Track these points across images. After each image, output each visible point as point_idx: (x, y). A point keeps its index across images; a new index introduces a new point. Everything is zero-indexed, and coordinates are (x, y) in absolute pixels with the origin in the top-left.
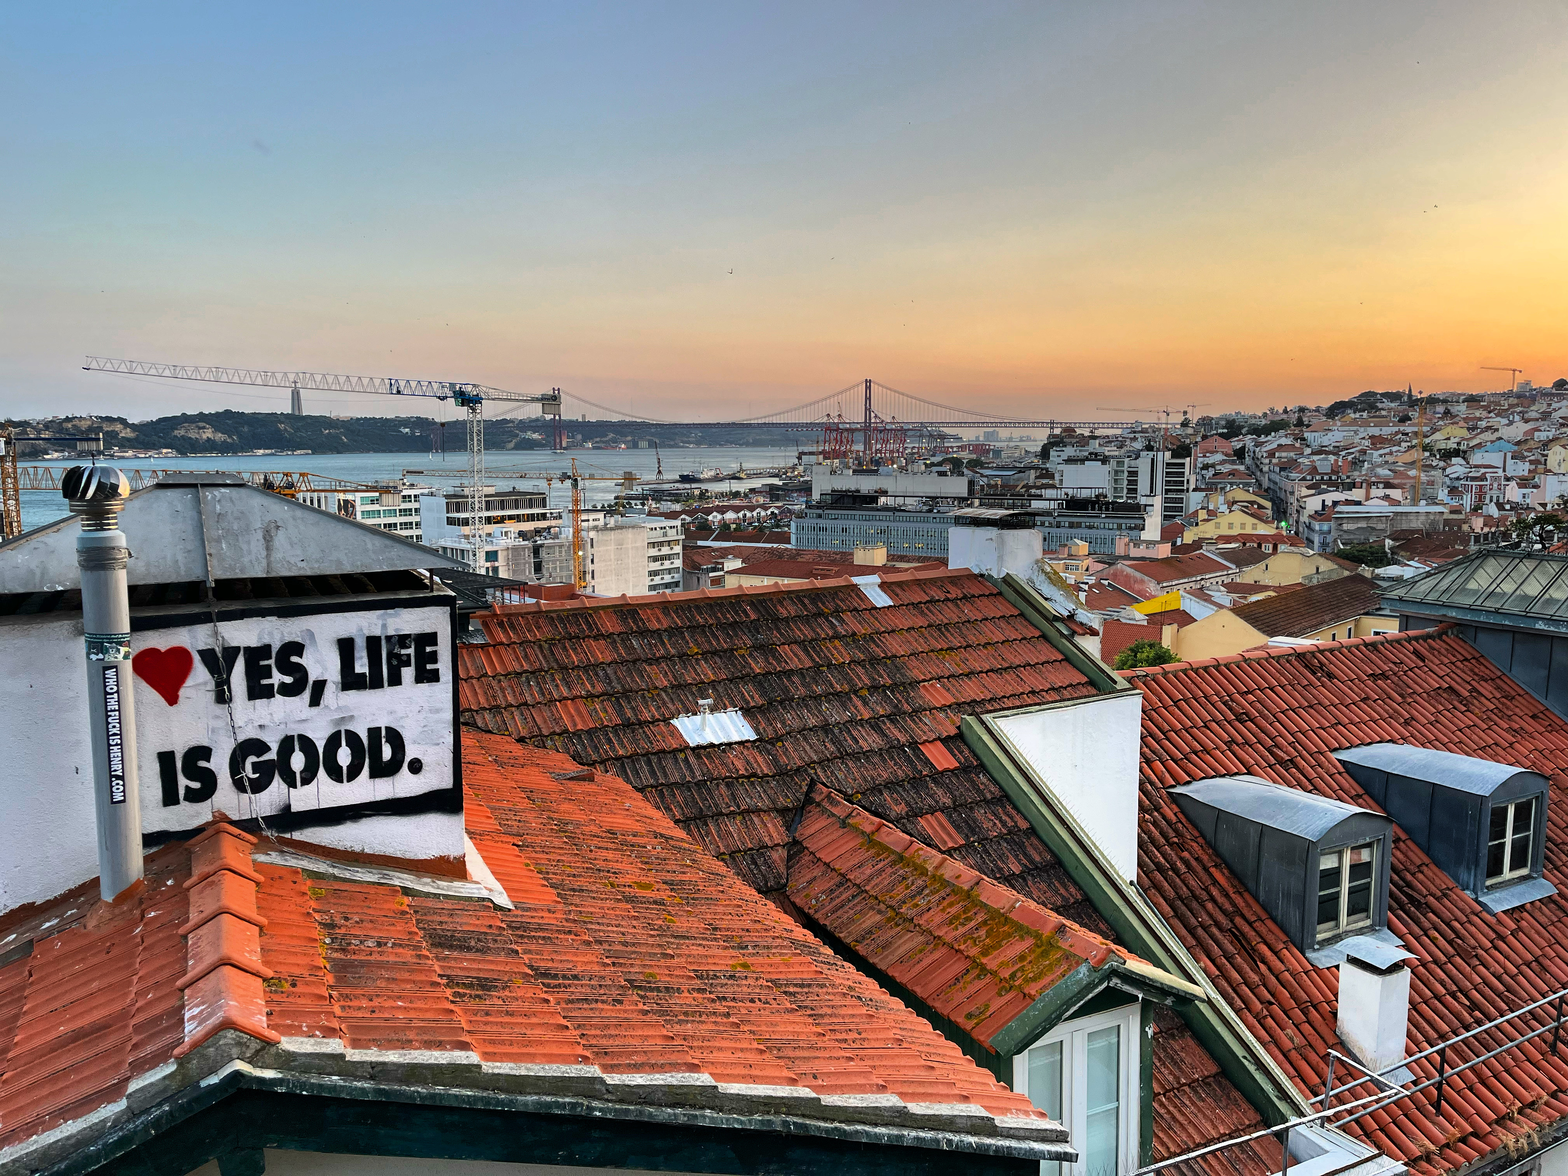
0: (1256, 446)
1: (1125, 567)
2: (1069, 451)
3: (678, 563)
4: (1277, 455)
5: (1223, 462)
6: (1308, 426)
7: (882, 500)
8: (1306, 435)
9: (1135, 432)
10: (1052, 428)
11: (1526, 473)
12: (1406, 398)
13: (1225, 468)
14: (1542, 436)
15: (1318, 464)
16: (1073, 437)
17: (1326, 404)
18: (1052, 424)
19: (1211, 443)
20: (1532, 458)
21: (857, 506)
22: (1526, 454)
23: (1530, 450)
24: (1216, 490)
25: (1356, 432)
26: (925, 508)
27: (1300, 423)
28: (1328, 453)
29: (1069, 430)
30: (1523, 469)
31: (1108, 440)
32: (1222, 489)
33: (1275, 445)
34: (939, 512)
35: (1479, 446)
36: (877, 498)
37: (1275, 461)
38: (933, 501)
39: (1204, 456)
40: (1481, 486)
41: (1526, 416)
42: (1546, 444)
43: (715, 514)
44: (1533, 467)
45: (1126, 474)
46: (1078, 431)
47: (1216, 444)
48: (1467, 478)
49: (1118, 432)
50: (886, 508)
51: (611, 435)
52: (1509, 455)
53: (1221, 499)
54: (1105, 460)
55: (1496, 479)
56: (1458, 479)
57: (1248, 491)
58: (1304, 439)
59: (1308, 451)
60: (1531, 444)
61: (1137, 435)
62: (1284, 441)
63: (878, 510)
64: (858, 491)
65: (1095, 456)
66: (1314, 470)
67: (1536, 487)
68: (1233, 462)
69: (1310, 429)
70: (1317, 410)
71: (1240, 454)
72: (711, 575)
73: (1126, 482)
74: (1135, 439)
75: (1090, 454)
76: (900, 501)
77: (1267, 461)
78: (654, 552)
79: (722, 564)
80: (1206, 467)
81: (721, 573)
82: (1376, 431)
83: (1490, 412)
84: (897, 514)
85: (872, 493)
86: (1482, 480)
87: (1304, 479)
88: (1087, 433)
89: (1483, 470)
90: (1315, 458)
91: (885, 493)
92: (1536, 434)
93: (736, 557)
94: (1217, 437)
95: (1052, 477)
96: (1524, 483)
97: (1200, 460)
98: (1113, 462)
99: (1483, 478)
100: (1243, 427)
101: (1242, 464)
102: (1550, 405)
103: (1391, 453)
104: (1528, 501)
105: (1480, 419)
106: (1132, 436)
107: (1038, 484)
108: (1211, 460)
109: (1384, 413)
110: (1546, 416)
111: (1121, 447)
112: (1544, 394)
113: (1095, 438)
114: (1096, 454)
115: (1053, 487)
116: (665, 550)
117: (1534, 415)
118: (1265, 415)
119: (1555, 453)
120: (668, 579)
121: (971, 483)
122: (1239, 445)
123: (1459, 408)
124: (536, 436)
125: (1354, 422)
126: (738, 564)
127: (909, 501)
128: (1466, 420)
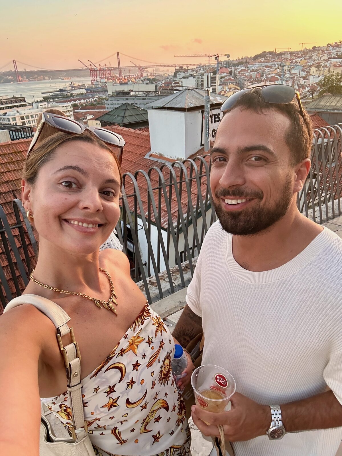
0: (235, 70)
2: (182, 75)
4: (241, 73)
5: (226, 76)
6: (249, 63)
7: (132, 93)
8: (248, 66)
9: (200, 67)
10: (176, 67)
11: (305, 76)
12: (274, 53)
13: (227, 78)
14: (309, 64)
15: (252, 75)
16: (182, 69)
17: (253, 56)
18: (175, 65)
19: (222, 70)
20: (307, 71)
21: (124, 95)
22: (305, 69)
23: (306, 69)
24: (225, 84)
25: (262, 64)
26: (145, 95)
27: (246, 62)
28: (254, 71)
29: (181, 67)
30: (304, 74)
31: (193, 70)
32: (227, 84)
33: (240, 70)
34: (149, 96)
35: (293, 68)
36: (130, 93)
37: (240, 75)
38: (147, 93)
39: (221, 74)
40: (293, 80)
41: (306, 58)
42: (310, 66)
43: (77, 101)
44: (307, 73)
45: (200, 81)
46: (184, 68)
47: (224, 70)
48: (290, 78)
49: (195, 67)
50: (133, 96)
51: (36, 76)
52: (301, 70)
53: (227, 87)
54: (194, 77)
55: (297, 77)
56: (288, 78)
57: (234, 85)
58: (248, 67)
59: (249, 71)
60: (307, 67)
61: (201, 68)
62: (243, 68)
63: (131, 97)
64: (124, 91)
65: (191, 76)
66: (251, 77)
67: (307, 79)
68: (229, 76)
69: (249, 64)
70: (251, 58)
71: (230, 73)
72: (84, 121)
73: (200, 84)
74: (200, 69)
75: (190, 75)
76: (137, 93)
77: (238, 75)
79: (86, 117)
80: (222, 78)
81: (86, 120)
82: (266, 64)
83: (296, 57)
84: (137, 97)
85: (128, 91)
86: (294, 78)
87: (248, 80)
88: (186, 68)
89: (294, 75)
90: (252, 73)
91: (132, 91)
92: (308, 63)
93: (90, 114)
94: (224, 68)
95: (178, 83)
96: (305, 78)
97: (220, 75)
98: (196, 77)
99: (294, 77)
100: (231, 64)
101: (231, 76)
102: (312, 54)
103: (271, 71)
104: (305, 84)
105: (294, 59)
106: (199, 68)
107: (175, 86)
108: (222, 75)
109: (268, 58)
110: (310, 58)
111: (196, 72)
112: (310, 51)
113: (189, 69)
114: (192, 75)
115: (179, 86)
117: (307, 57)
118: (236, 60)
119: (313, 69)
121: (156, 86)
122: (230, 70)
123: (288, 56)
124: (10, 77)
125: (261, 62)
126: (91, 117)
127: (140, 93)
128: (290, 60)
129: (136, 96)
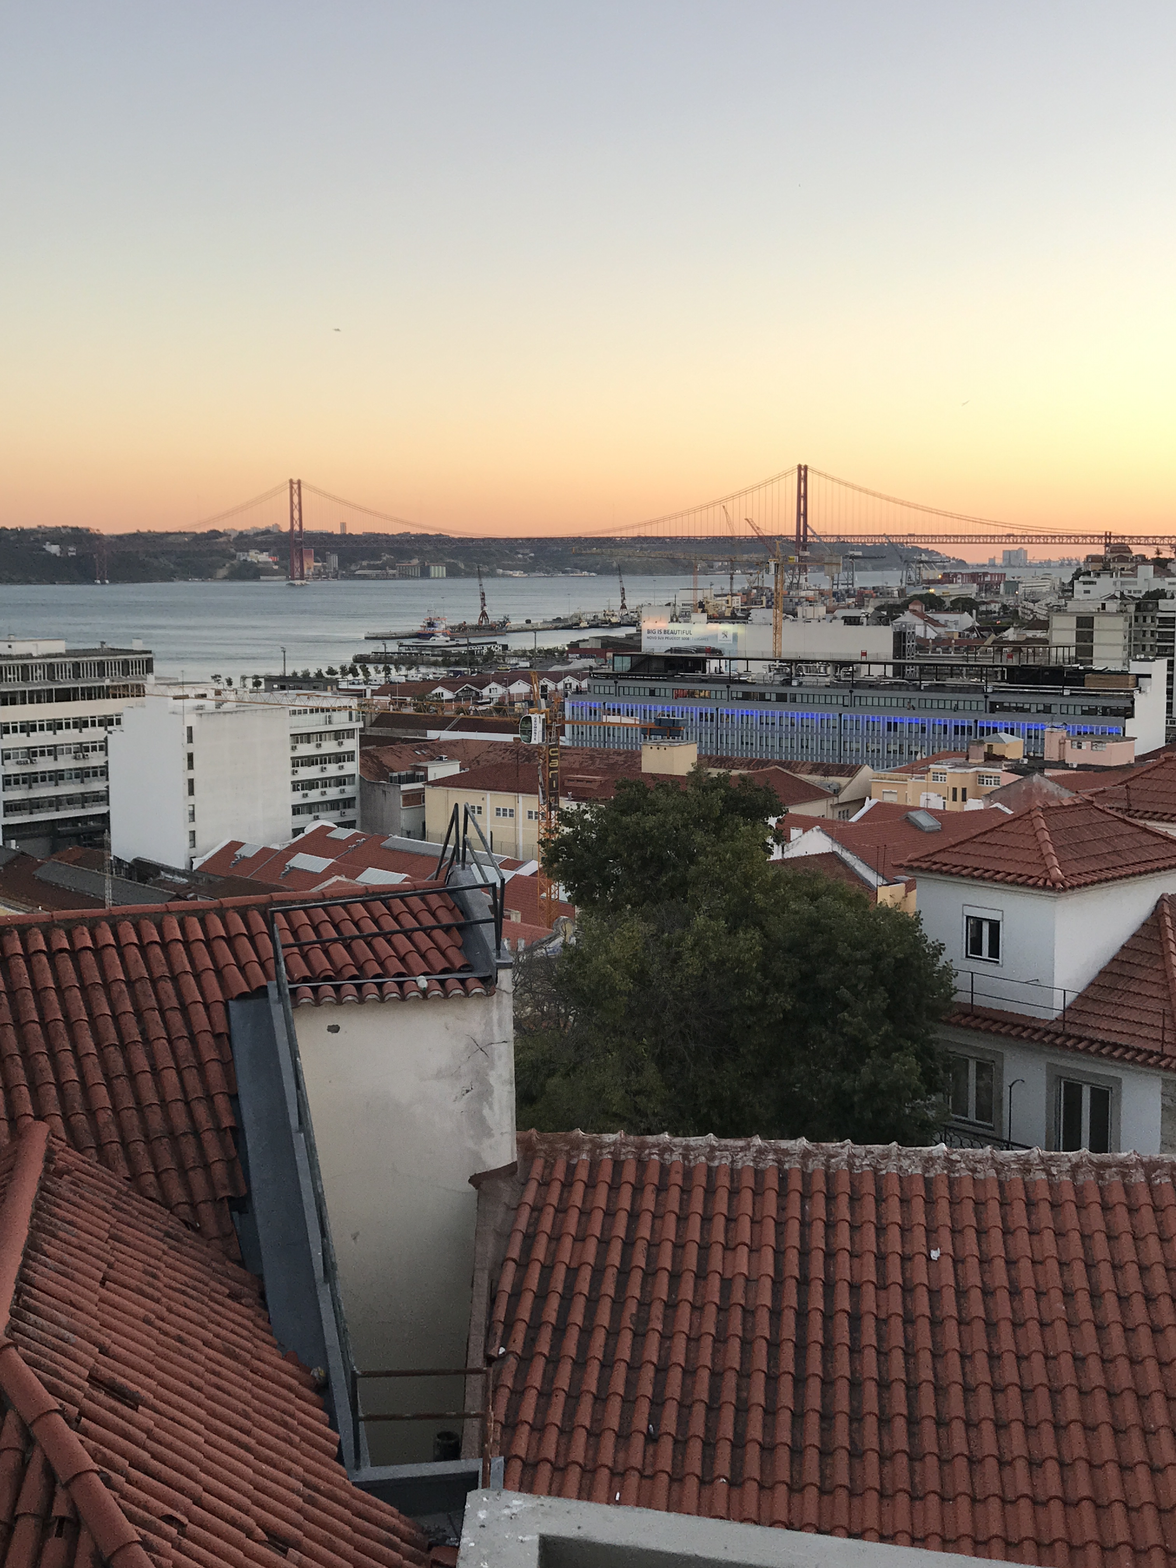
1: (1043, 781)
3: (352, 768)
7: (713, 665)
16: (1124, 559)
21: (673, 674)
29: (1125, 550)
36: (704, 660)
43: (493, 685)
46: (1139, 551)
50: (718, 679)
51: (386, 557)
72: (405, 787)
76: (740, 666)
78: (306, 750)
79: (426, 769)
81: (419, 785)
84: (733, 687)
91: (716, 653)
93: (451, 757)
116: (330, 747)
120: (333, 793)
121: (900, 637)
124: (264, 557)
126: (453, 769)
127: (755, 666)
129: (731, 681)
